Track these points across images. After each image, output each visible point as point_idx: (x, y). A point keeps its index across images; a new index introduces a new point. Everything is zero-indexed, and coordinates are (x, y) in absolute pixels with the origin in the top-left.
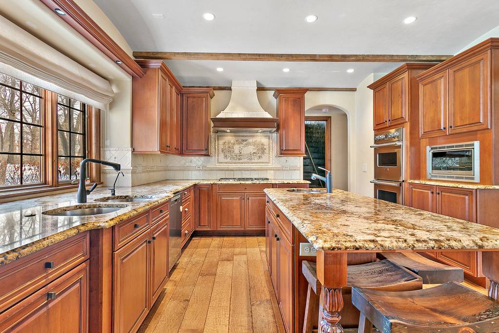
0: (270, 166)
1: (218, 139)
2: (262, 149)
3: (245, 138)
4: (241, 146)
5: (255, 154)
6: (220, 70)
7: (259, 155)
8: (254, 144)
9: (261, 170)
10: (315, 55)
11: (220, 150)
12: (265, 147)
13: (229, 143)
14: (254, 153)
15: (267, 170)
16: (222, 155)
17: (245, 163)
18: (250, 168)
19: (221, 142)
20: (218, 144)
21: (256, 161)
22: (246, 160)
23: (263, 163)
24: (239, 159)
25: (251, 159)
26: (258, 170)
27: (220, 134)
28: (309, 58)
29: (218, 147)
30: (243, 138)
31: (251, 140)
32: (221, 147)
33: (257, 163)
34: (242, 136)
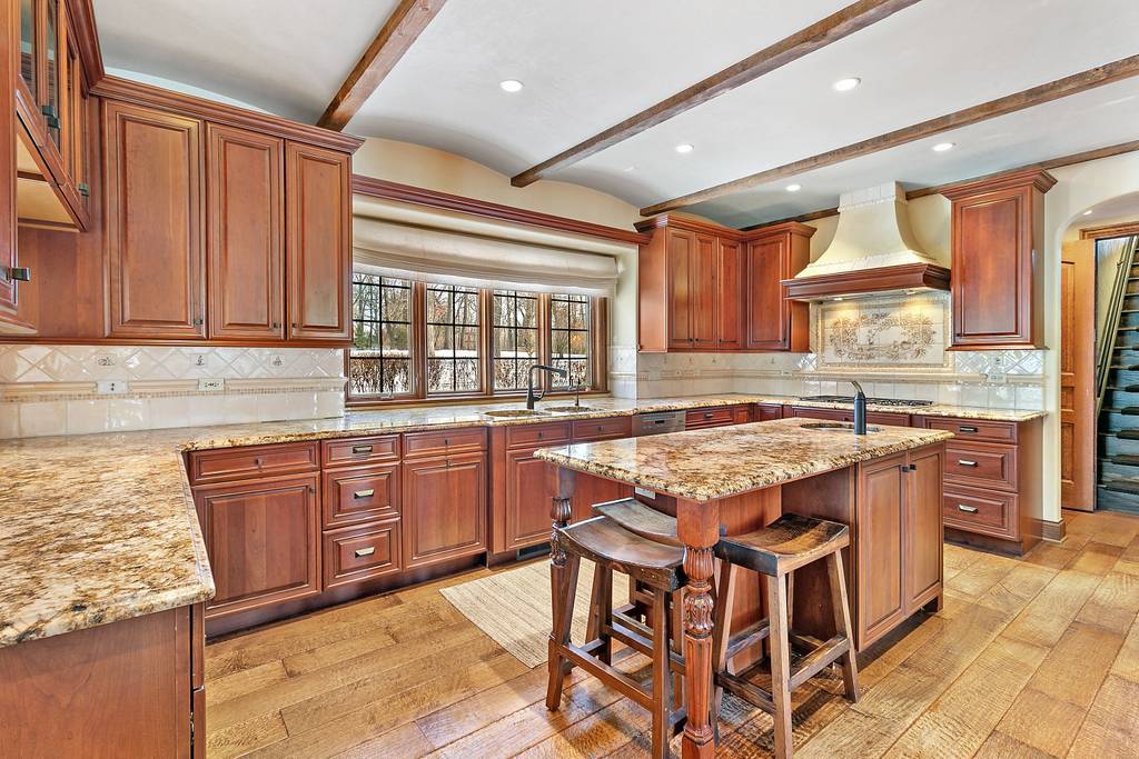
0: (948, 372)
1: (823, 316)
2: (924, 332)
3: (882, 311)
4: (873, 327)
5: (905, 346)
6: (793, 188)
7: (916, 346)
8: (905, 323)
9: (921, 382)
10: (947, 118)
11: (828, 339)
12: (933, 328)
13: (845, 323)
14: (904, 342)
15: (938, 382)
16: (830, 350)
17: (881, 365)
18: (894, 376)
19: (829, 322)
20: (823, 328)
21: (909, 361)
22: (883, 359)
23: (927, 365)
24: (869, 357)
25: (897, 357)
26: (914, 382)
27: (826, 306)
28: (930, 129)
29: (823, 332)
30: (876, 311)
31: (897, 314)
32: (829, 332)
33: (911, 365)
34: (875, 307)
